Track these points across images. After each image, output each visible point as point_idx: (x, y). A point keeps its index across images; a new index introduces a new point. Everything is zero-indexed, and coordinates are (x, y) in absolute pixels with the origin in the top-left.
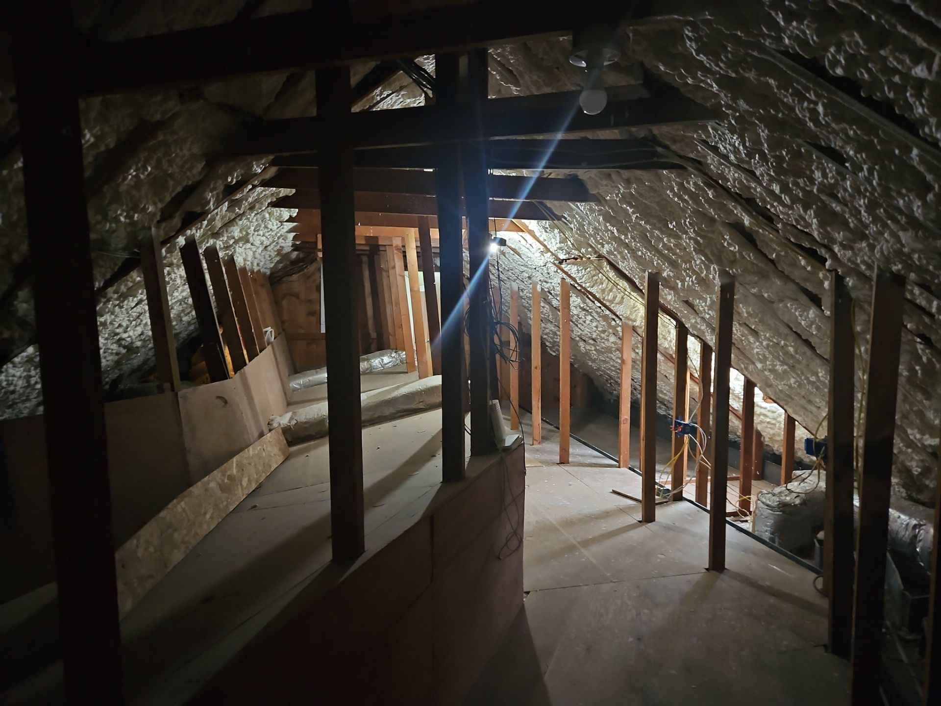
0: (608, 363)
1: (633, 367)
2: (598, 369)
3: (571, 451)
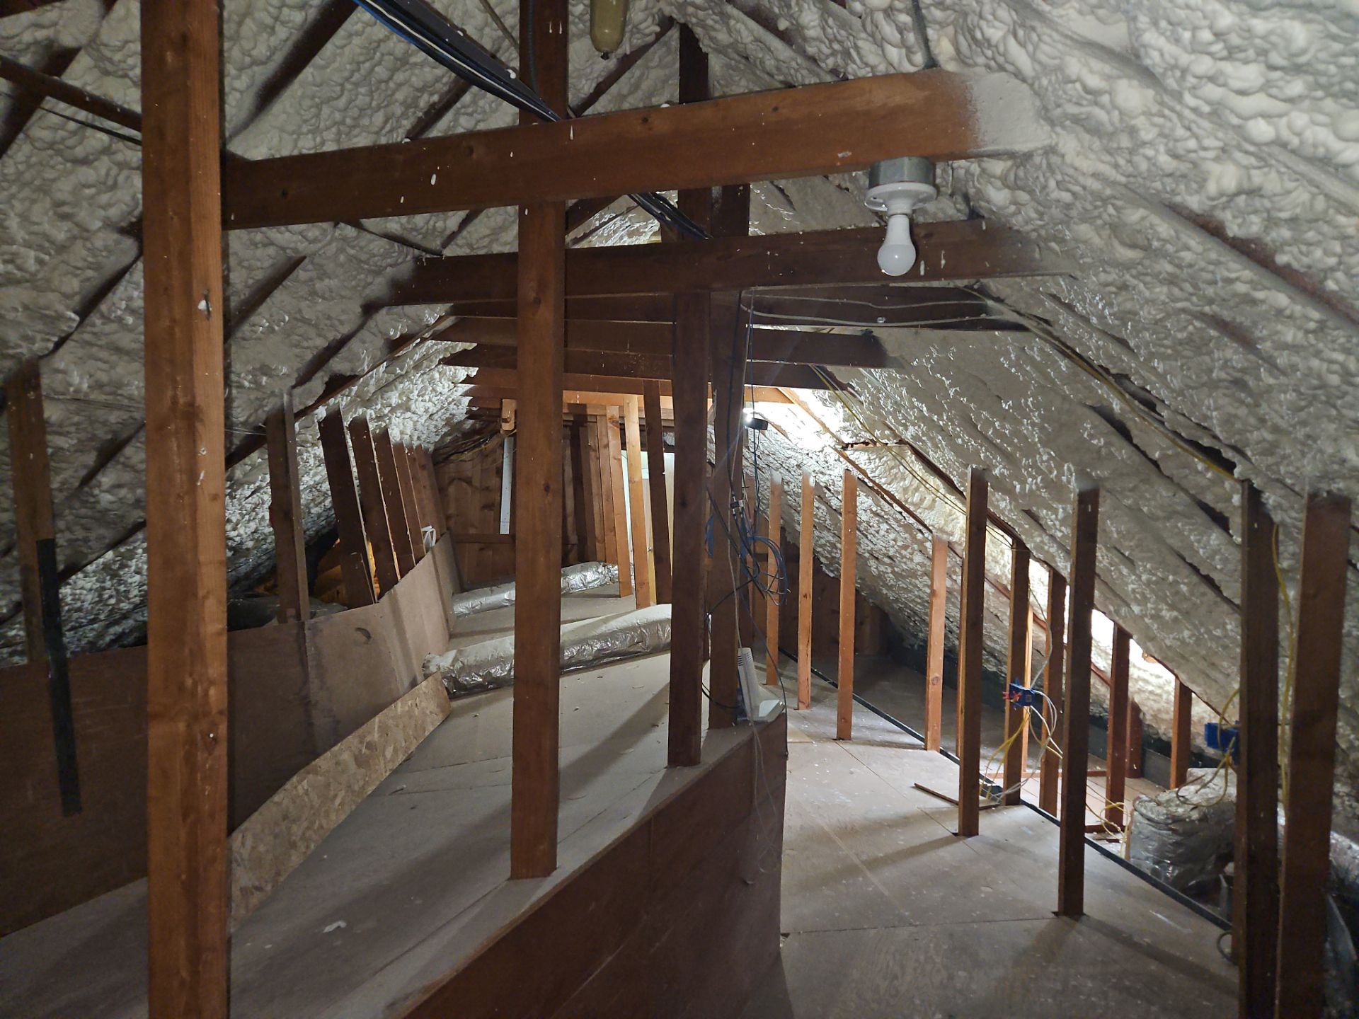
0: (911, 591)
1: (948, 600)
2: (897, 600)
3: (854, 720)
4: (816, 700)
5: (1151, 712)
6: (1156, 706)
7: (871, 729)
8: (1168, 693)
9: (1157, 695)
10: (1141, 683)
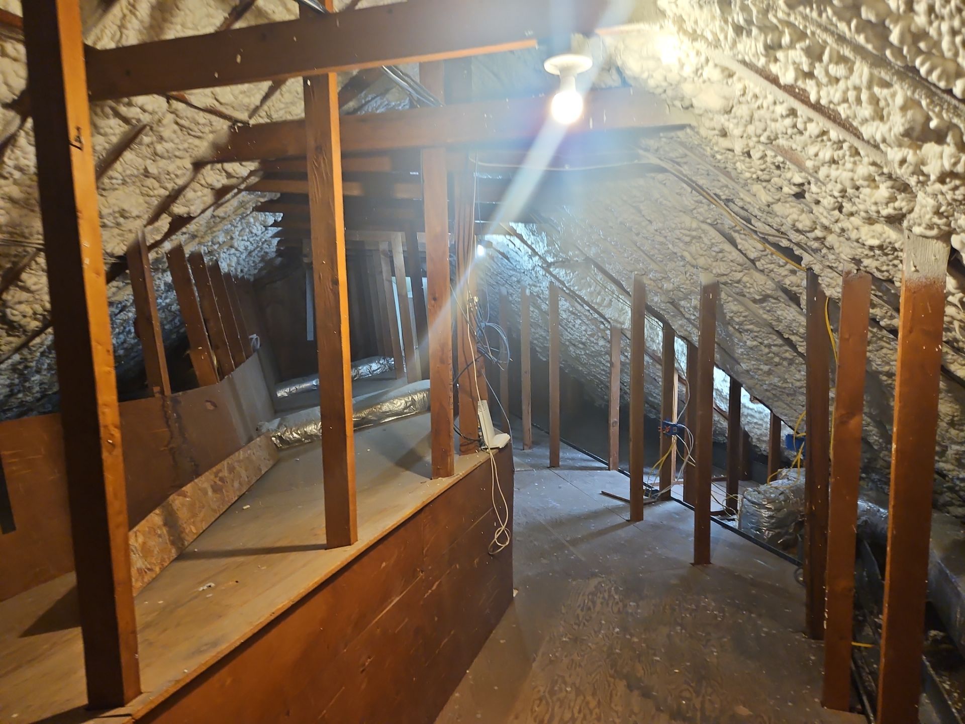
0: (598, 367)
1: (622, 371)
2: (589, 374)
3: (561, 454)
4: (535, 443)
5: (756, 436)
6: (759, 432)
7: (573, 459)
8: (766, 423)
9: (760, 425)
10: (749, 418)
